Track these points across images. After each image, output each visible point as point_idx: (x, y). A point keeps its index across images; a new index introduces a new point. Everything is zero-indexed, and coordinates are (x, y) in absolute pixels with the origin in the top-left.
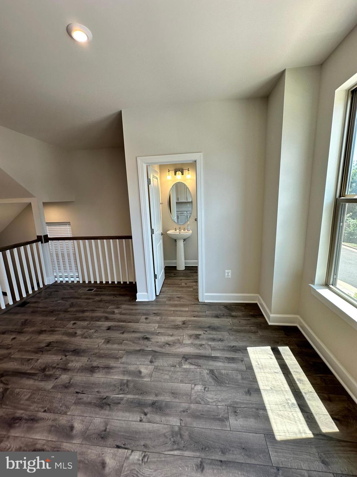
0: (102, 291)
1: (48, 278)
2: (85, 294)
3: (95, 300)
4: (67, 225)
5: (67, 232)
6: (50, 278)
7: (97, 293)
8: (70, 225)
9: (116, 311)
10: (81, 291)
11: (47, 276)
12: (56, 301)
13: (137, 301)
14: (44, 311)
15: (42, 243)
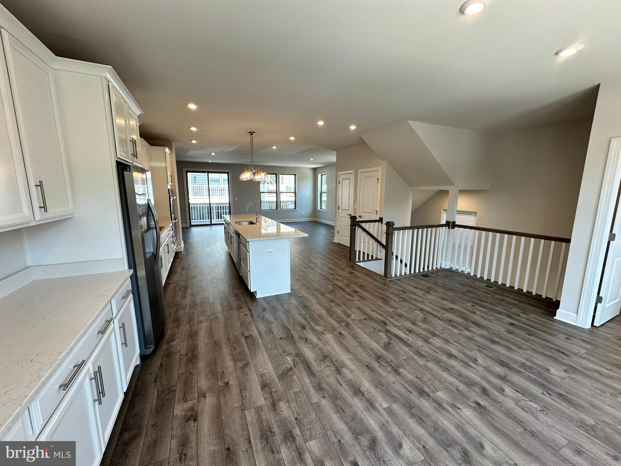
0: (503, 292)
1: (445, 262)
2: (483, 288)
3: (495, 296)
4: (472, 215)
5: (471, 221)
6: (447, 263)
7: (496, 291)
8: (476, 215)
9: (522, 315)
10: (478, 284)
11: (445, 261)
12: (453, 283)
13: (554, 318)
14: (444, 286)
15: (449, 228)
